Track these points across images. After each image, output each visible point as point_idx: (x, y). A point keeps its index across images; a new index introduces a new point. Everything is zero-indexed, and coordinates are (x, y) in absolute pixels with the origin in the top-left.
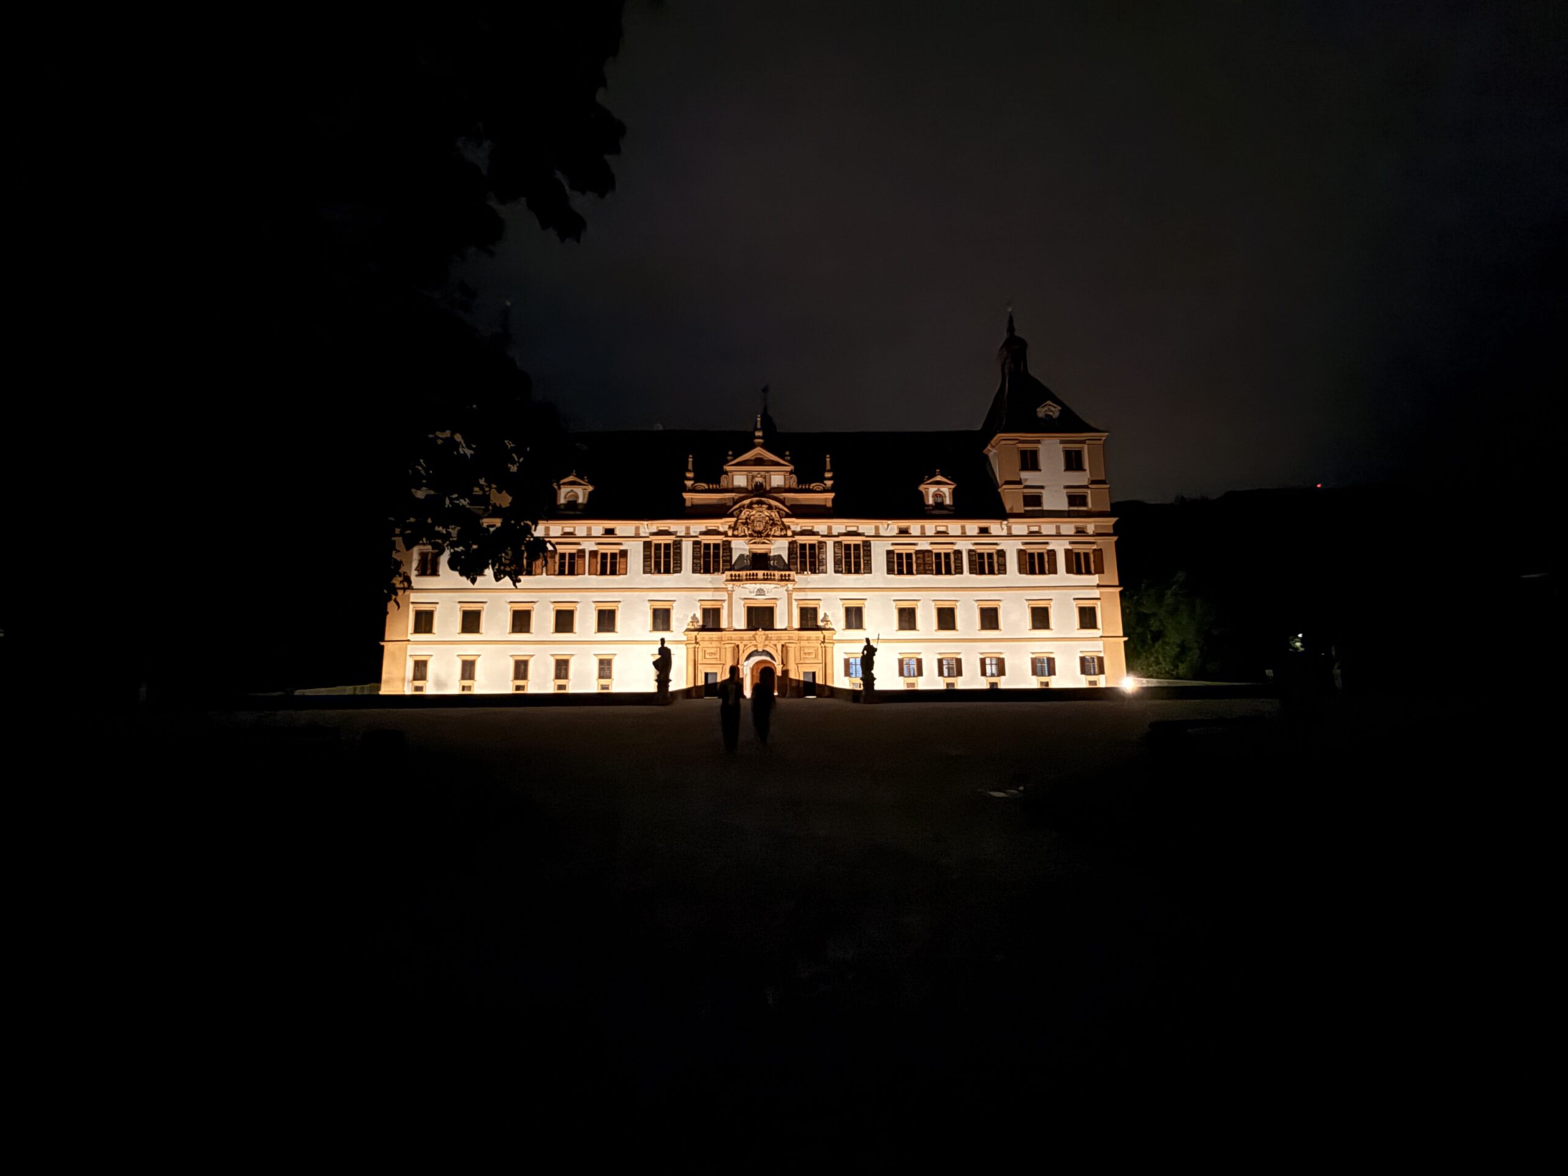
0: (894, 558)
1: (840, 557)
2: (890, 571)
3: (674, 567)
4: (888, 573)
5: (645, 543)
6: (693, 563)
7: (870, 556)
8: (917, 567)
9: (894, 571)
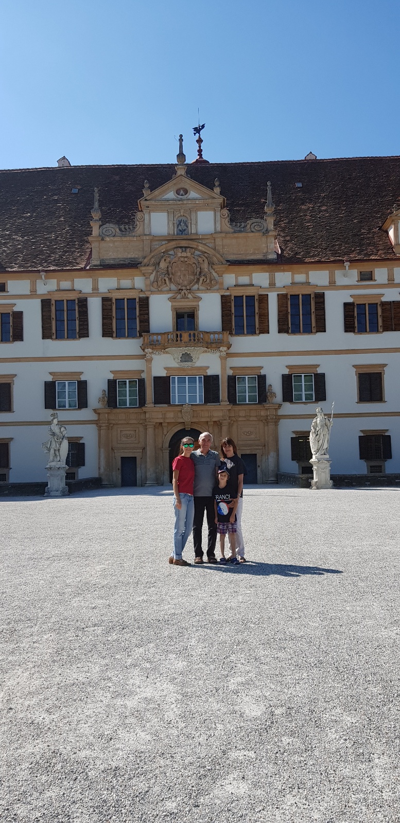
0: (354, 311)
1: (285, 313)
2: (349, 327)
3: (80, 330)
4: (346, 331)
5: (43, 301)
6: (103, 324)
7: (324, 309)
8: (383, 321)
9: (354, 328)
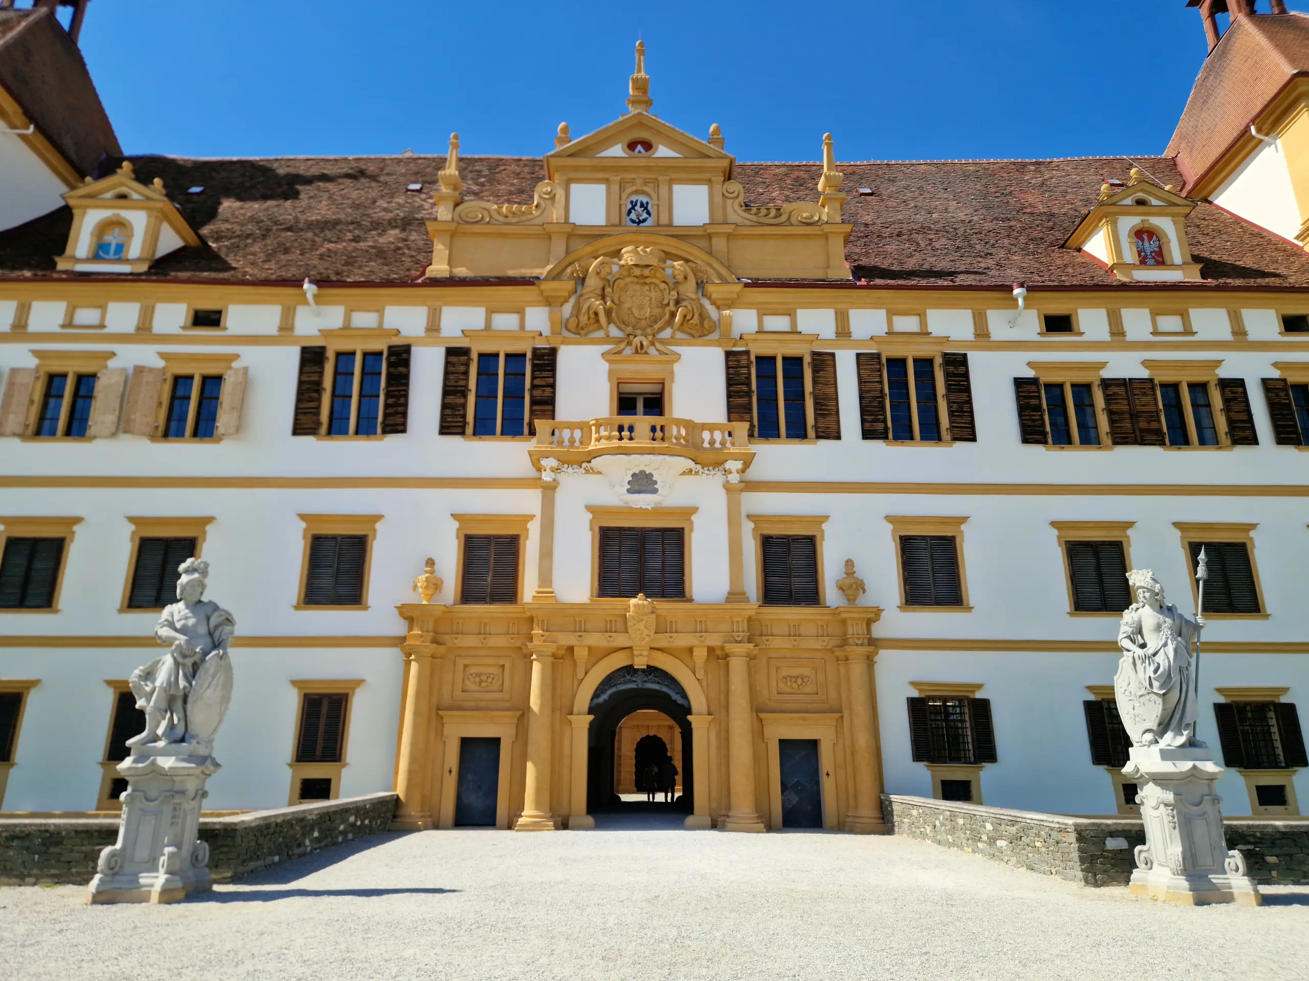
0: (1039, 398)
1: (877, 394)
2: (1032, 432)
3: (386, 415)
4: (1025, 441)
5: (304, 350)
6: (444, 406)
7: (967, 390)
8: (1112, 422)
9: (1044, 434)
